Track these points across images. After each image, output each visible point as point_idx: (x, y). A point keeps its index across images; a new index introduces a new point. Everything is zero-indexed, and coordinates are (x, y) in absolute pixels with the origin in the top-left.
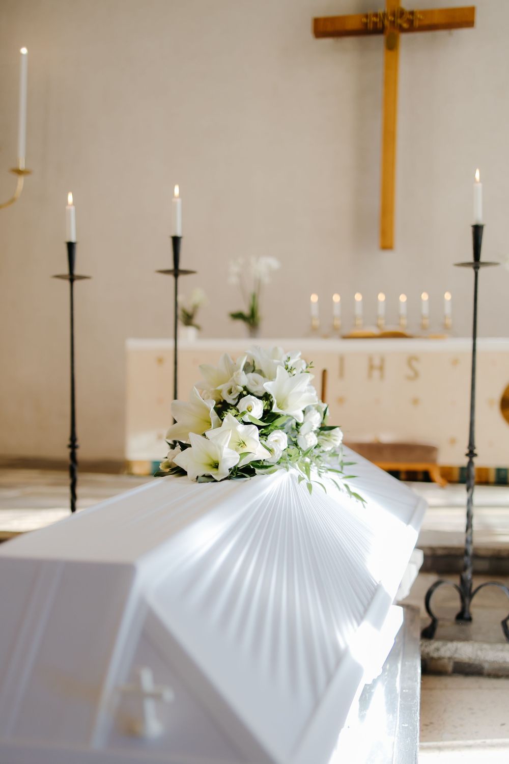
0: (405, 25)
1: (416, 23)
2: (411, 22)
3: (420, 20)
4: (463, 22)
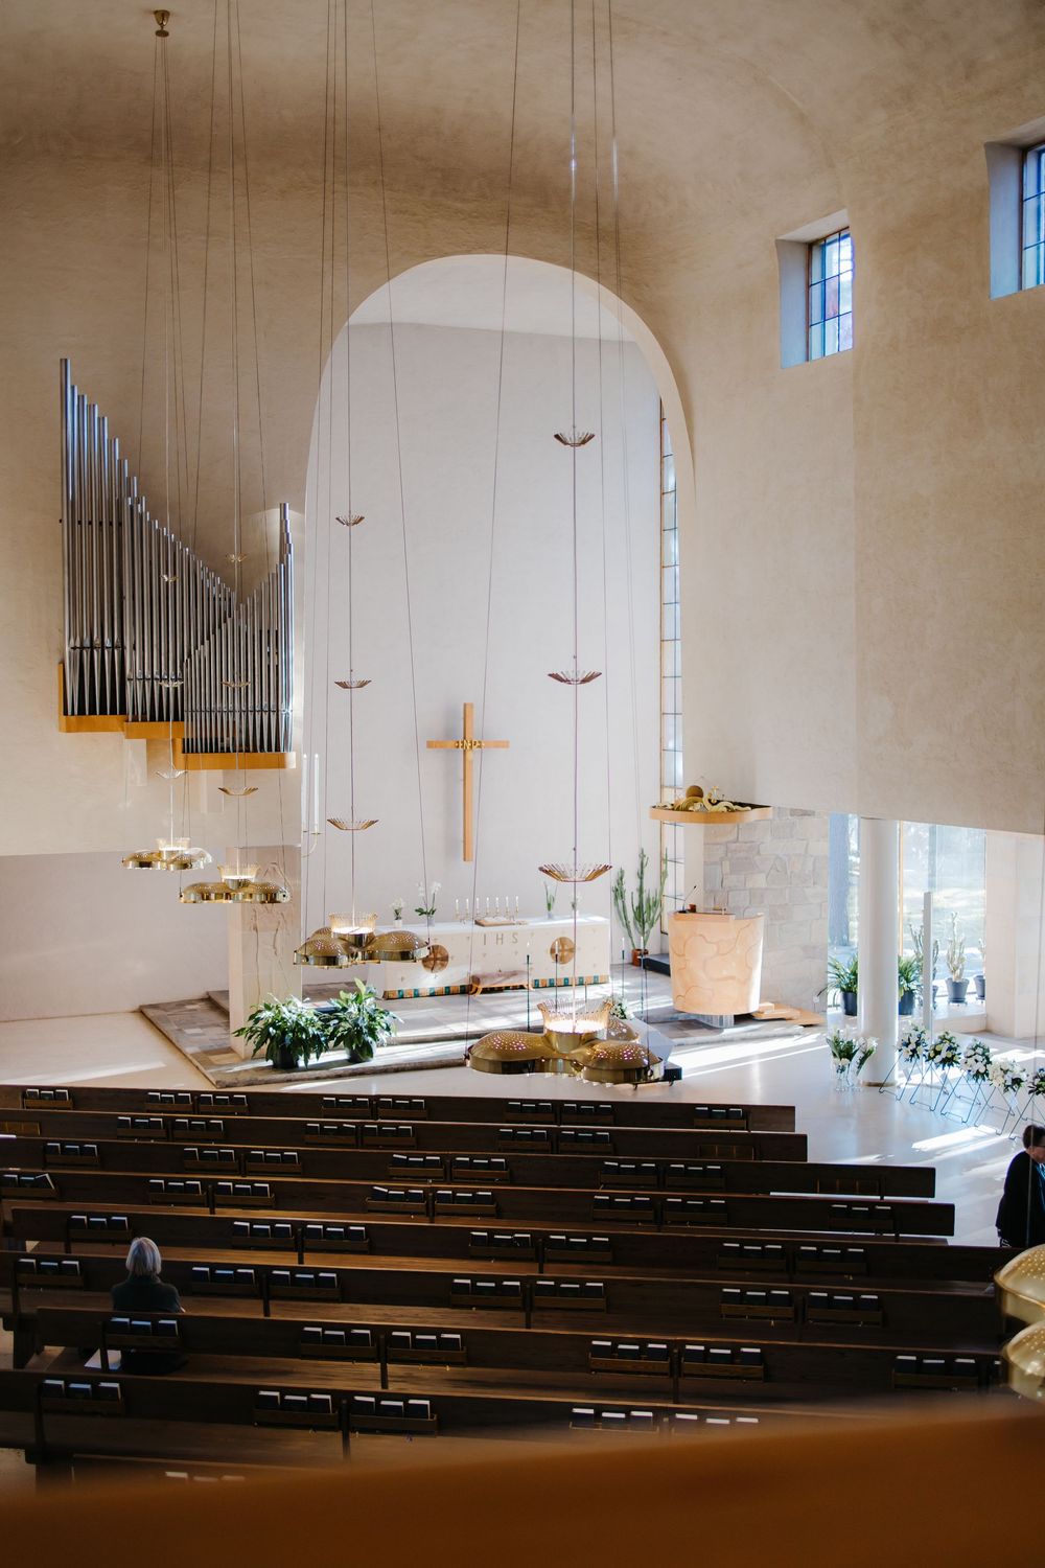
4: (503, 747)
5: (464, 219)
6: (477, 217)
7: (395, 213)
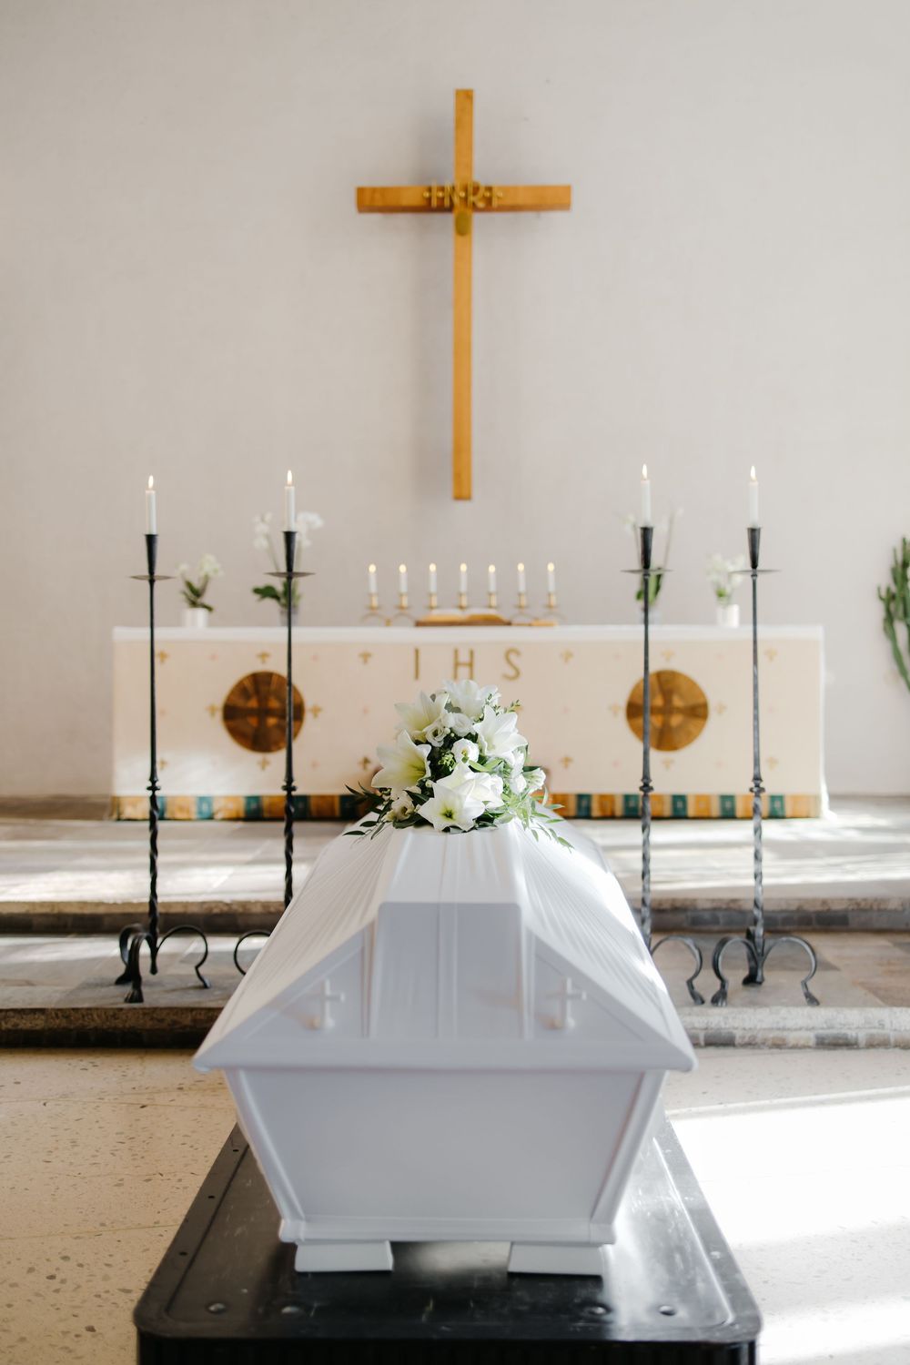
0: (481, 205)
1: (495, 203)
2: (489, 201)
3: (499, 198)
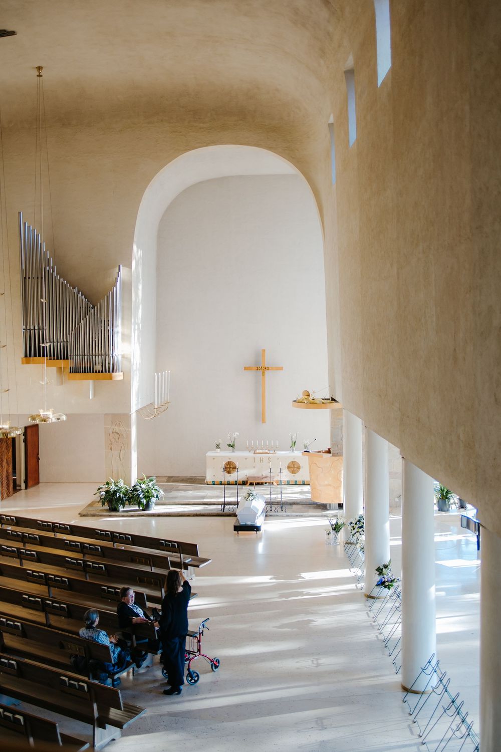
4: (280, 370)
5: (205, 131)
6: (210, 129)
7: (172, 132)
